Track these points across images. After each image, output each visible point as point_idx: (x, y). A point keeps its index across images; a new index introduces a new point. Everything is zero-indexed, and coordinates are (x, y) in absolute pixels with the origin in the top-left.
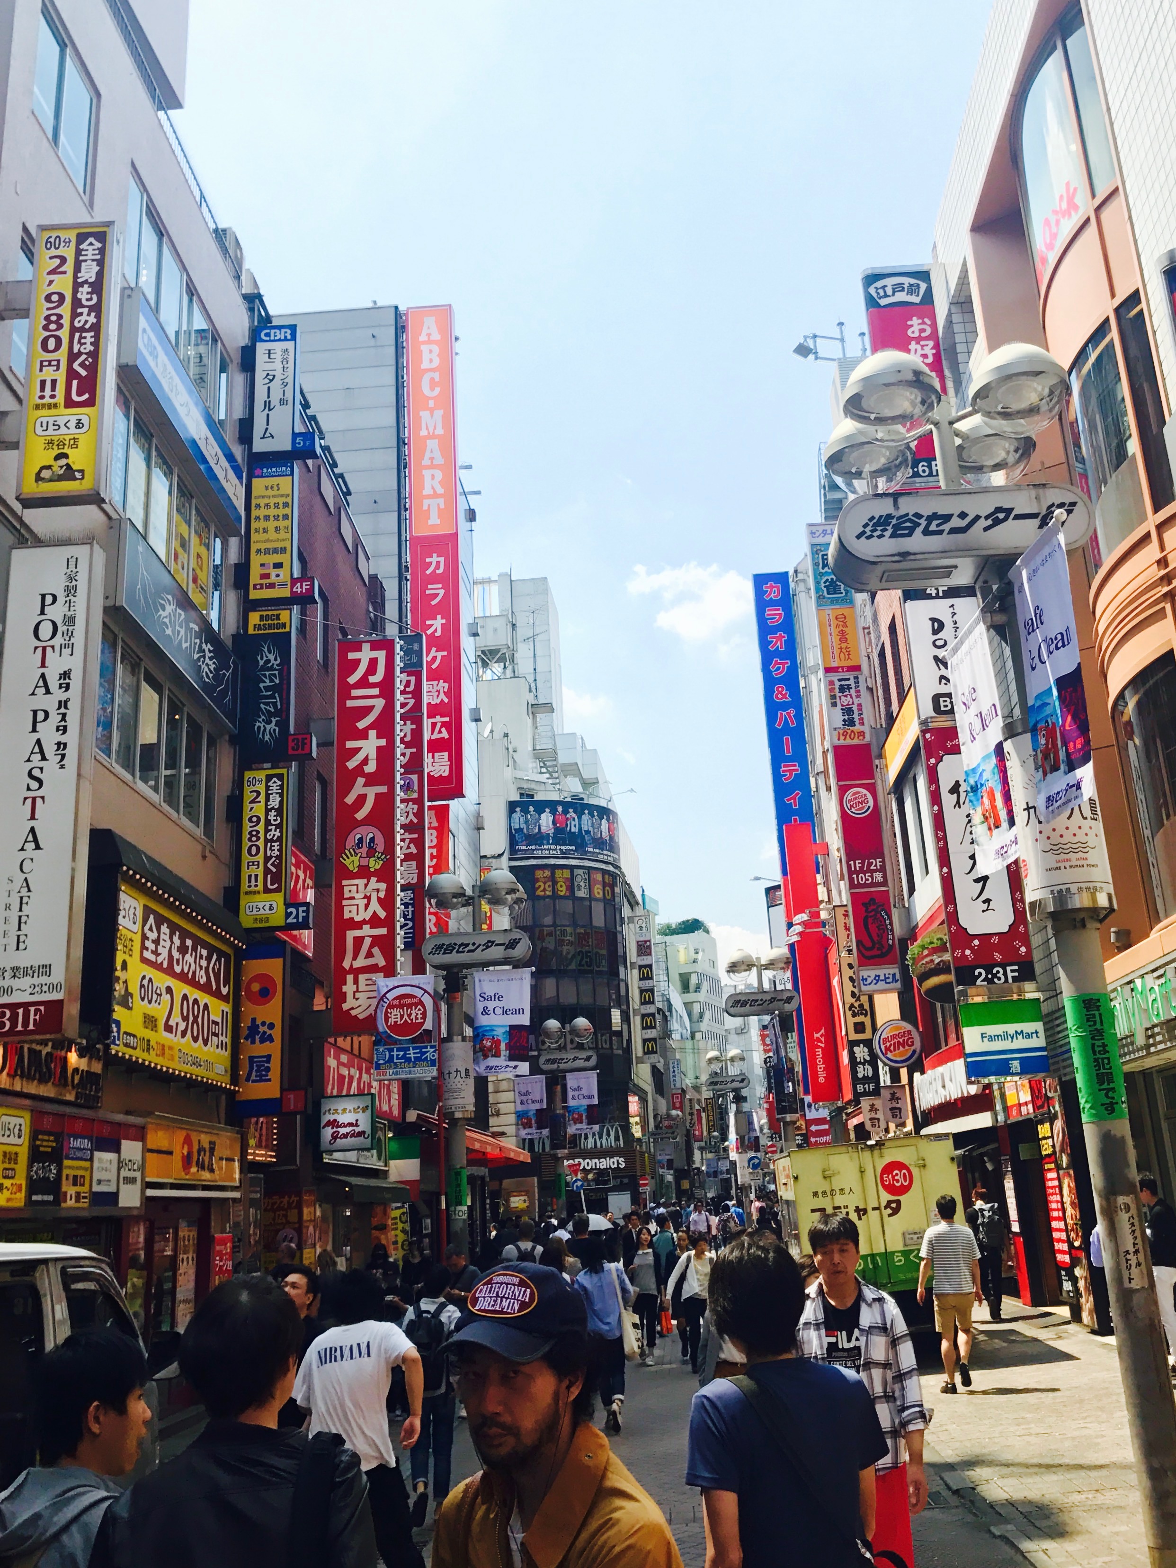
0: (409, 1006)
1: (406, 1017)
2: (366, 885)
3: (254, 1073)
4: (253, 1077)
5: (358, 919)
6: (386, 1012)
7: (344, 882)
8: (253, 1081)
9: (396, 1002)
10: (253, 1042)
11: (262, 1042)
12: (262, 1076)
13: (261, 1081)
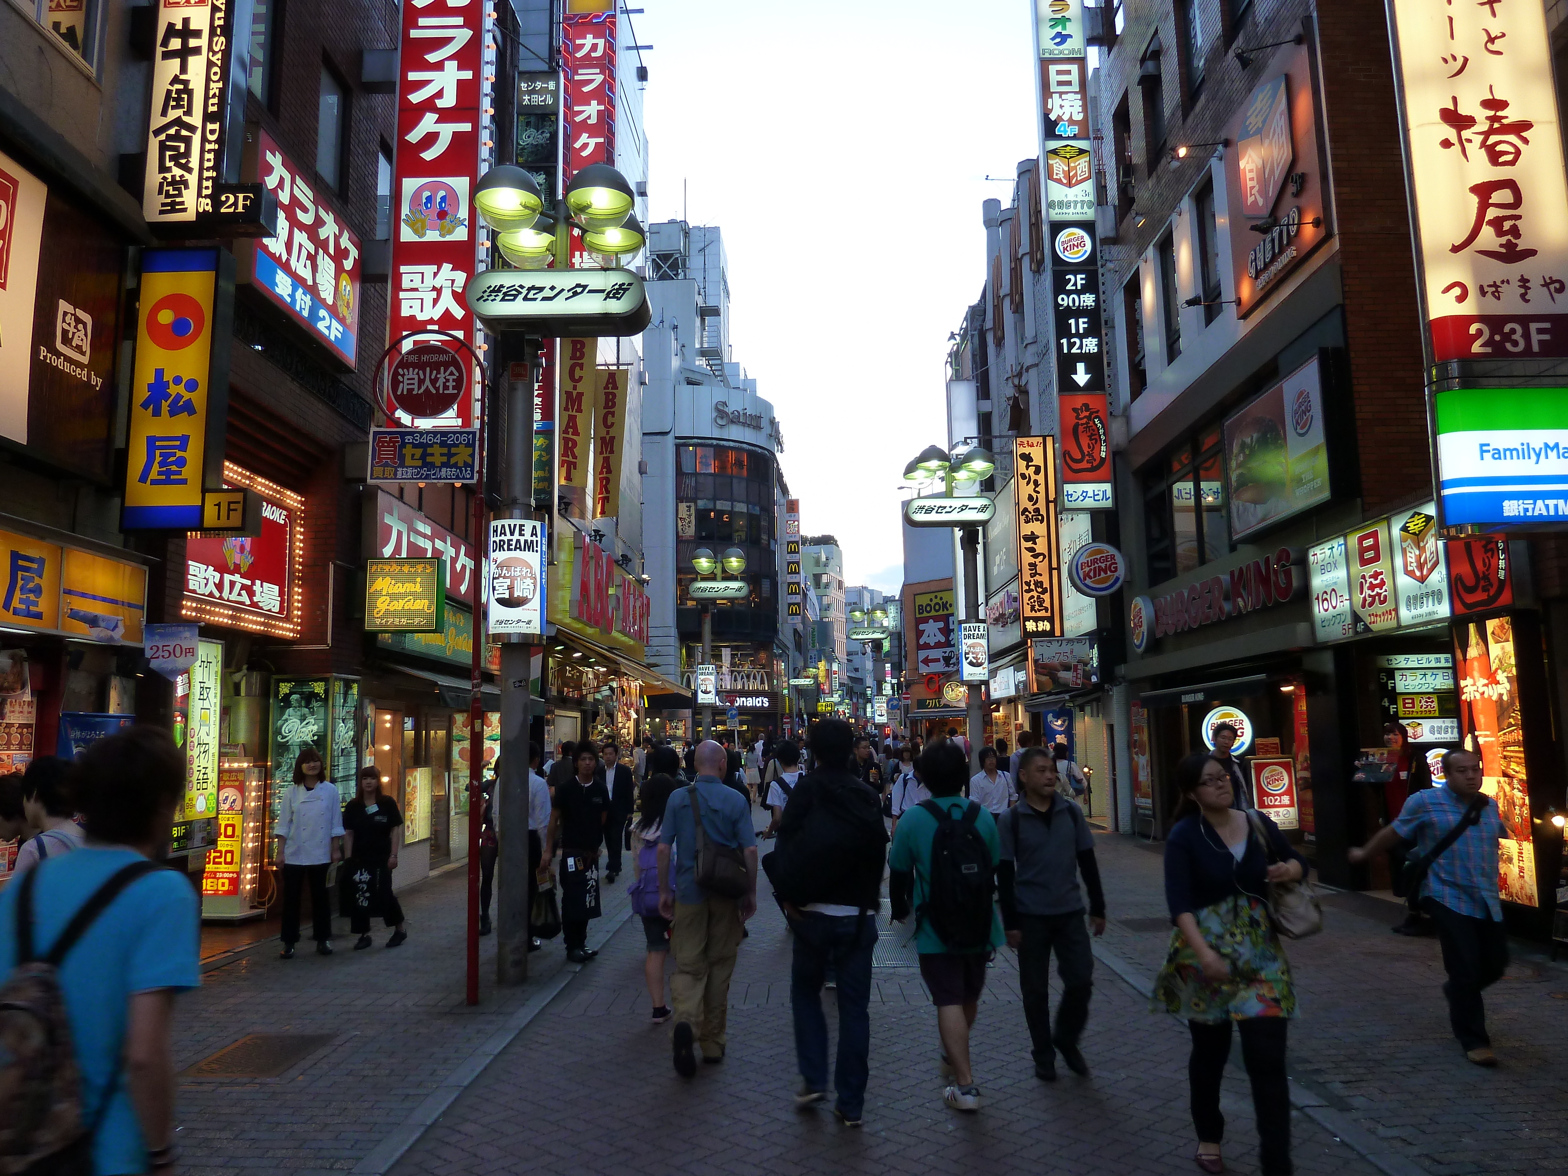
0: (436, 366)
1: (427, 382)
2: (435, 274)
3: (156, 468)
4: (154, 474)
5: (421, 317)
6: (396, 374)
7: (403, 269)
8: (154, 482)
9: (413, 358)
10: (157, 413)
11: (173, 413)
12: (169, 473)
13: (168, 482)
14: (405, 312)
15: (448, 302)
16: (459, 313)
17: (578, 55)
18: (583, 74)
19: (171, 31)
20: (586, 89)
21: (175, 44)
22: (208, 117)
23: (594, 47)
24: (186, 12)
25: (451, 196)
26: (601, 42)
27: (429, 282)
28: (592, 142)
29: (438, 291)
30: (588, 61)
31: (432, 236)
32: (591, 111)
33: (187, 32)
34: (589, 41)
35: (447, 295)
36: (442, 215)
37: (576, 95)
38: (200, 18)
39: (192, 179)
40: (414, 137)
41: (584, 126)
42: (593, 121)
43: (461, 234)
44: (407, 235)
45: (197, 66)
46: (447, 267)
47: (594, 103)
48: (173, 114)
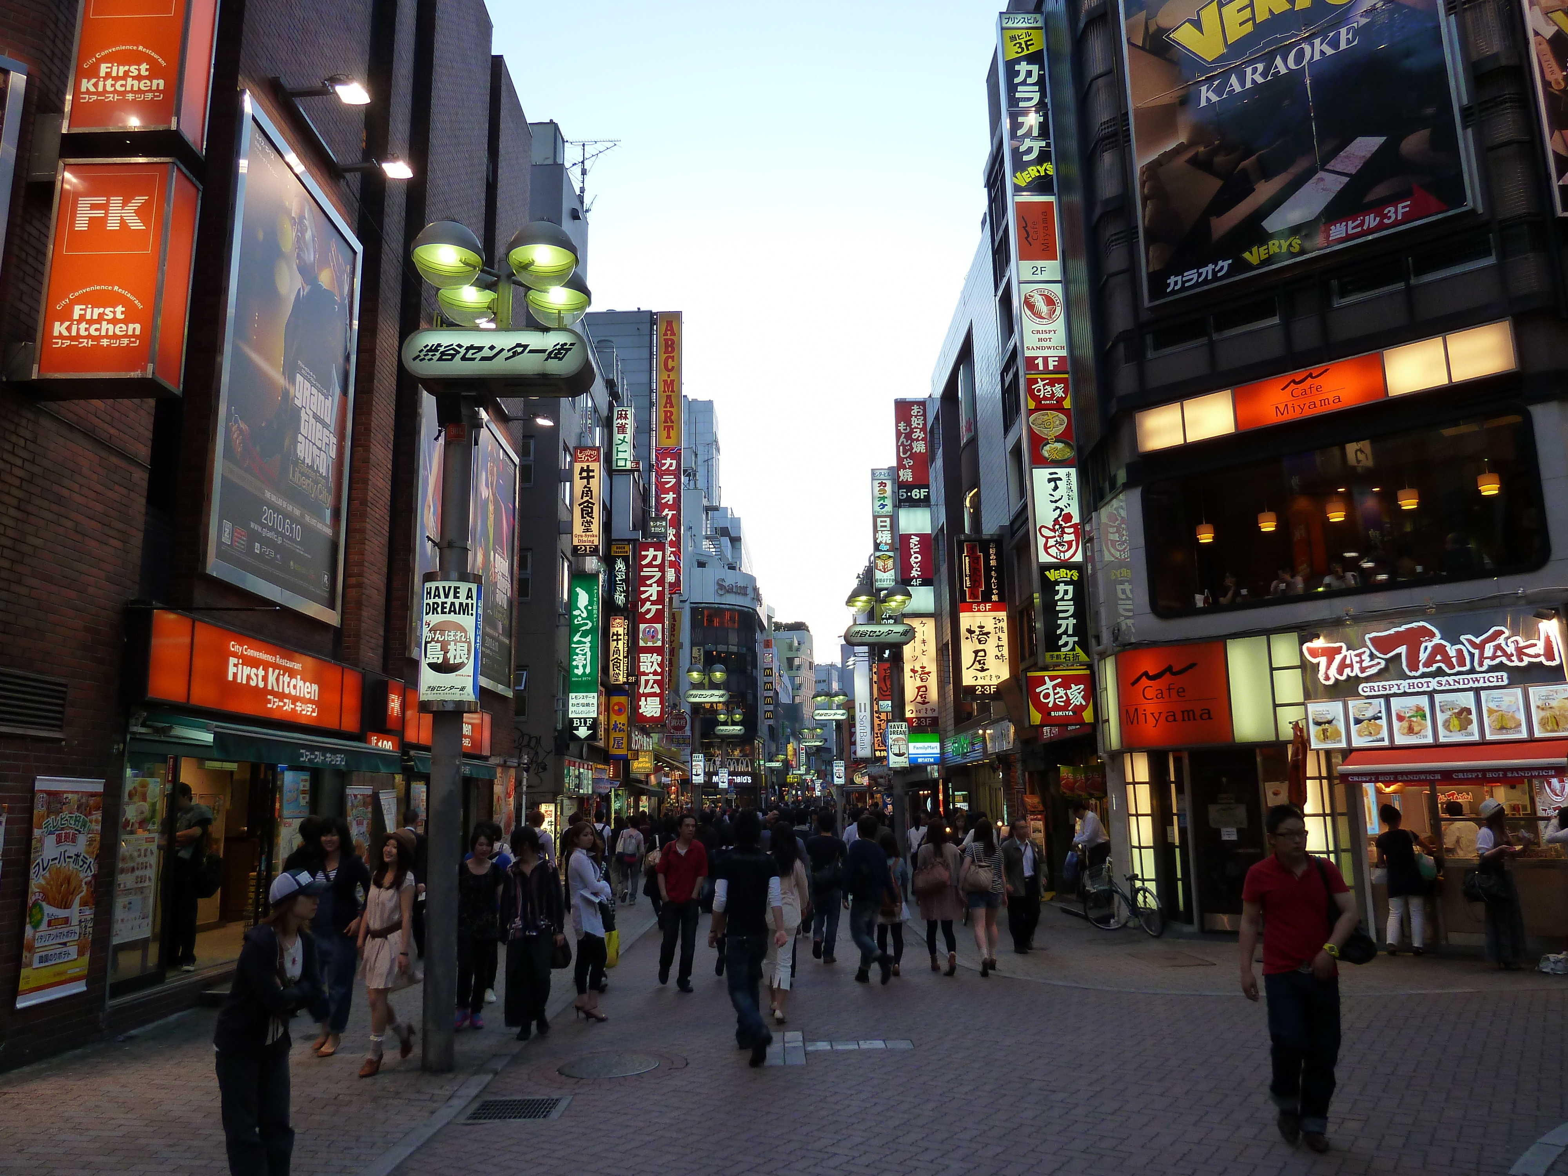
14: (642, 670)
15: (656, 667)
16: (659, 670)
17: (663, 468)
18: (666, 478)
19: (614, 634)
20: (667, 486)
21: (615, 637)
22: (624, 657)
23: (671, 465)
24: (617, 629)
25: (656, 630)
26: (674, 462)
27: (649, 660)
28: (670, 513)
29: (653, 663)
30: (668, 472)
31: (650, 644)
32: (670, 497)
33: (618, 635)
34: (668, 461)
35: (655, 663)
36: (653, 637)
37: (661, 489)
38: (621, 631)
39: (621, 673)
40: (643, 610)
41: (666, 505)
42: (671, 502)
43: (659, 644)
44: (642, 644)
45: (621, 643)
46: (655, 654)
47: (671, 493)
48: (616, 656)
